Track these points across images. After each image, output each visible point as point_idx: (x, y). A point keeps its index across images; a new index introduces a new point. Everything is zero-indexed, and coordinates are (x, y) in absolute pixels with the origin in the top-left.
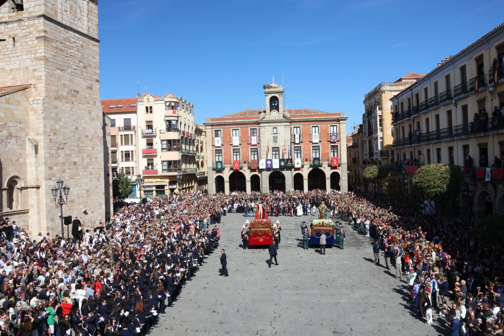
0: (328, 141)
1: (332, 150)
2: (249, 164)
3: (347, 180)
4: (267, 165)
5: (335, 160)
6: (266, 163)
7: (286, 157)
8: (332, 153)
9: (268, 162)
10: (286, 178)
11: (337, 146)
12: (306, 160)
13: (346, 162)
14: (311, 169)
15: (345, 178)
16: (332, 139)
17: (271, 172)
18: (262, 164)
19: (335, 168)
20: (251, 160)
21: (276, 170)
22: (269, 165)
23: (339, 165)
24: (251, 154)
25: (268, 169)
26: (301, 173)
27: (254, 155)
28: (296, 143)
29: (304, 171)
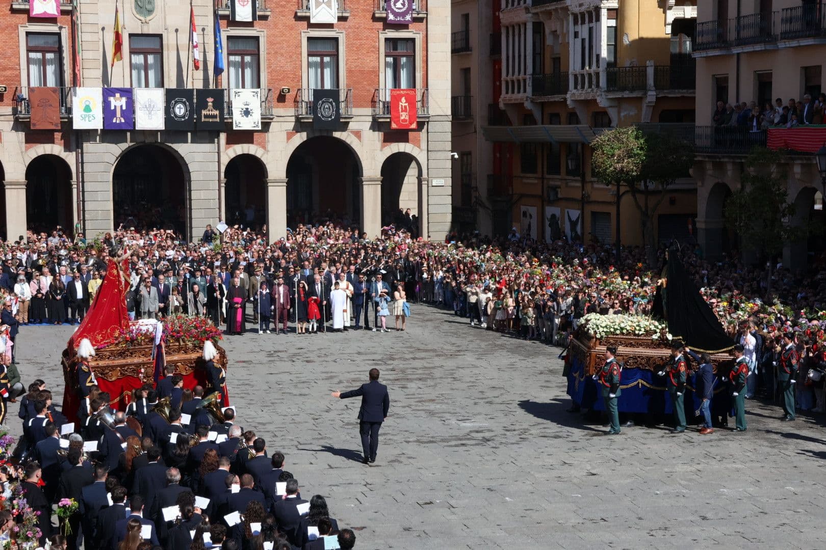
0: (375, 19)
1: (390, 60)
2: (22, 108)
3: (449, 191)
4: (108, 112)
5: (403, 103)
6: (106, 104)
7: (195, 81)
8: (390, 72)
9: (112, 99)
10: (193, 176)
11: (413, 40)
12: (281, 98)
13: (449, 113)
14: (301, 138)
15: (440, 182)
16: (394, 13)
17: (124, 146)
18: (87, 109)
19: (401, 135)
20: (31, 90)
21: (149, 140)
22: (118, 114)
23: (421, 126)
24: (29, 61)
25: (110, 134)
26: (258, 155)
27: (43, 63)
28: (238, 19)
29: (270, 146)
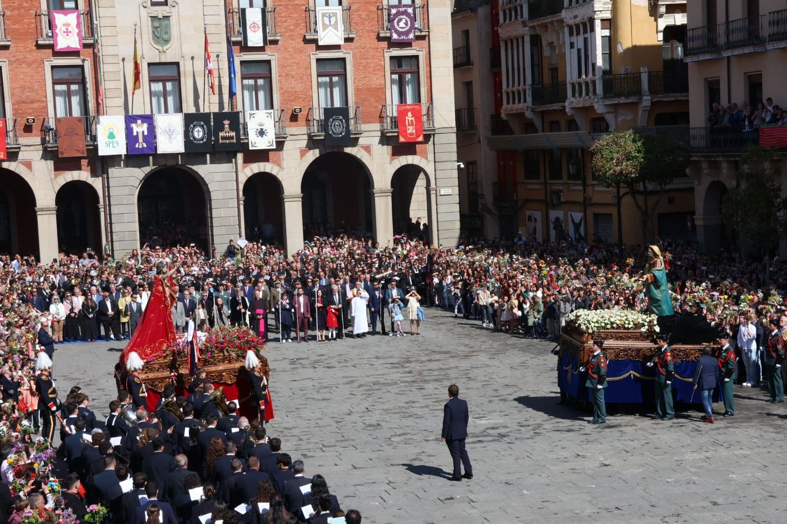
0: (380, 39)
1: (395, 77)
2: (50, 138)
3: (456, 199)
4: (131, 138)
5: (410, 117)
6: (129, 131)
7: (210, 105)
8: (395, 88)
9: (134, 125)
10: (213, 196)
11: (416, 57)
12: (294, 118)
13: (454, 125)
14: (313, 155)
15: (448, 191)
16: (397, 32)
17: (147, 170)
18: (111, 136)
19: (409, 148)
20: (58, 120)
21: (170, 163)
22: (141, 139)
23: (427, 138)
24: (55, 93)
25: (134, 158)
26: (274, 173)
27: (68, 94)
28: (250, 44)
29: (285, 164)
